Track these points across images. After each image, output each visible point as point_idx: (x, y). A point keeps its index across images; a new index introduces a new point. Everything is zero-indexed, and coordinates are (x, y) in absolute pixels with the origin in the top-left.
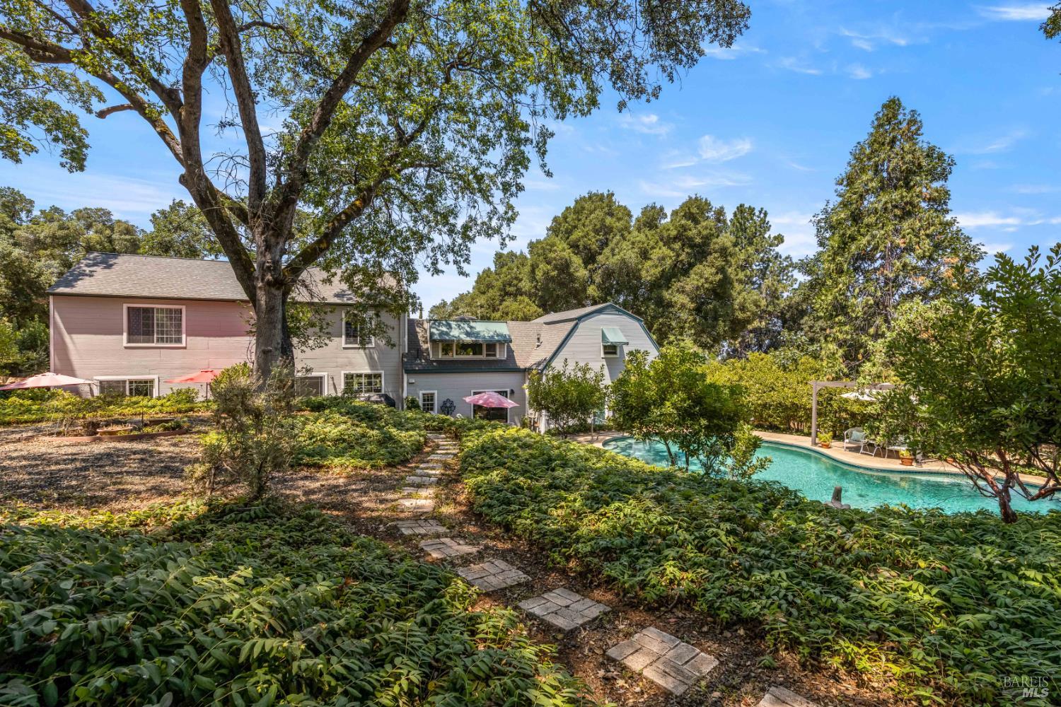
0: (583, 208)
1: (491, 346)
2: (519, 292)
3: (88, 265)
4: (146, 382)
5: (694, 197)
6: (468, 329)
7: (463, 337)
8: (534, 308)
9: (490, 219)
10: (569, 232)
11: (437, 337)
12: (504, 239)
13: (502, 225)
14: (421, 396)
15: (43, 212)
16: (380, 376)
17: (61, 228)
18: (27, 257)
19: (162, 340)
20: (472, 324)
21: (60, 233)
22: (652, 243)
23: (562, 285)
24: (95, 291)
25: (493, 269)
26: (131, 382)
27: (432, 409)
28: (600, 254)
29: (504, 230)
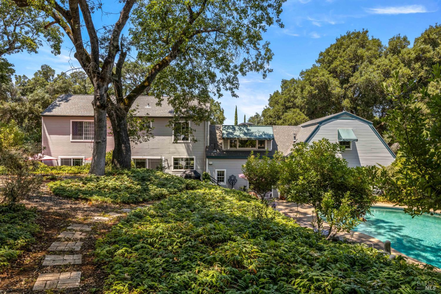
0: (342, 44)
1: (262, 142)
2: (294, 106)
3: (59, 101)
4: (79, 159)
5: (434, 26)
6: (246, 131)
7: (242, 135)
8: (303, 116)
9: (257, 59)
10: (330, 62)
11: (225, 136)
12: (265, 72)
13: (263, 63)
14: (216, 173)
15: (58, 75)
16: (192, 159)
17: (63, 83)
18: (50, 98)
19: (86, 138)
20: (249, 128)
21: (63, 85)
22: (394, 65)
23: (322, 100)
24: (59, 114)
25: (280, 91)
26: (74, 159)
27: (223, 181)
28: (352, 76)
29: (266, 66)
